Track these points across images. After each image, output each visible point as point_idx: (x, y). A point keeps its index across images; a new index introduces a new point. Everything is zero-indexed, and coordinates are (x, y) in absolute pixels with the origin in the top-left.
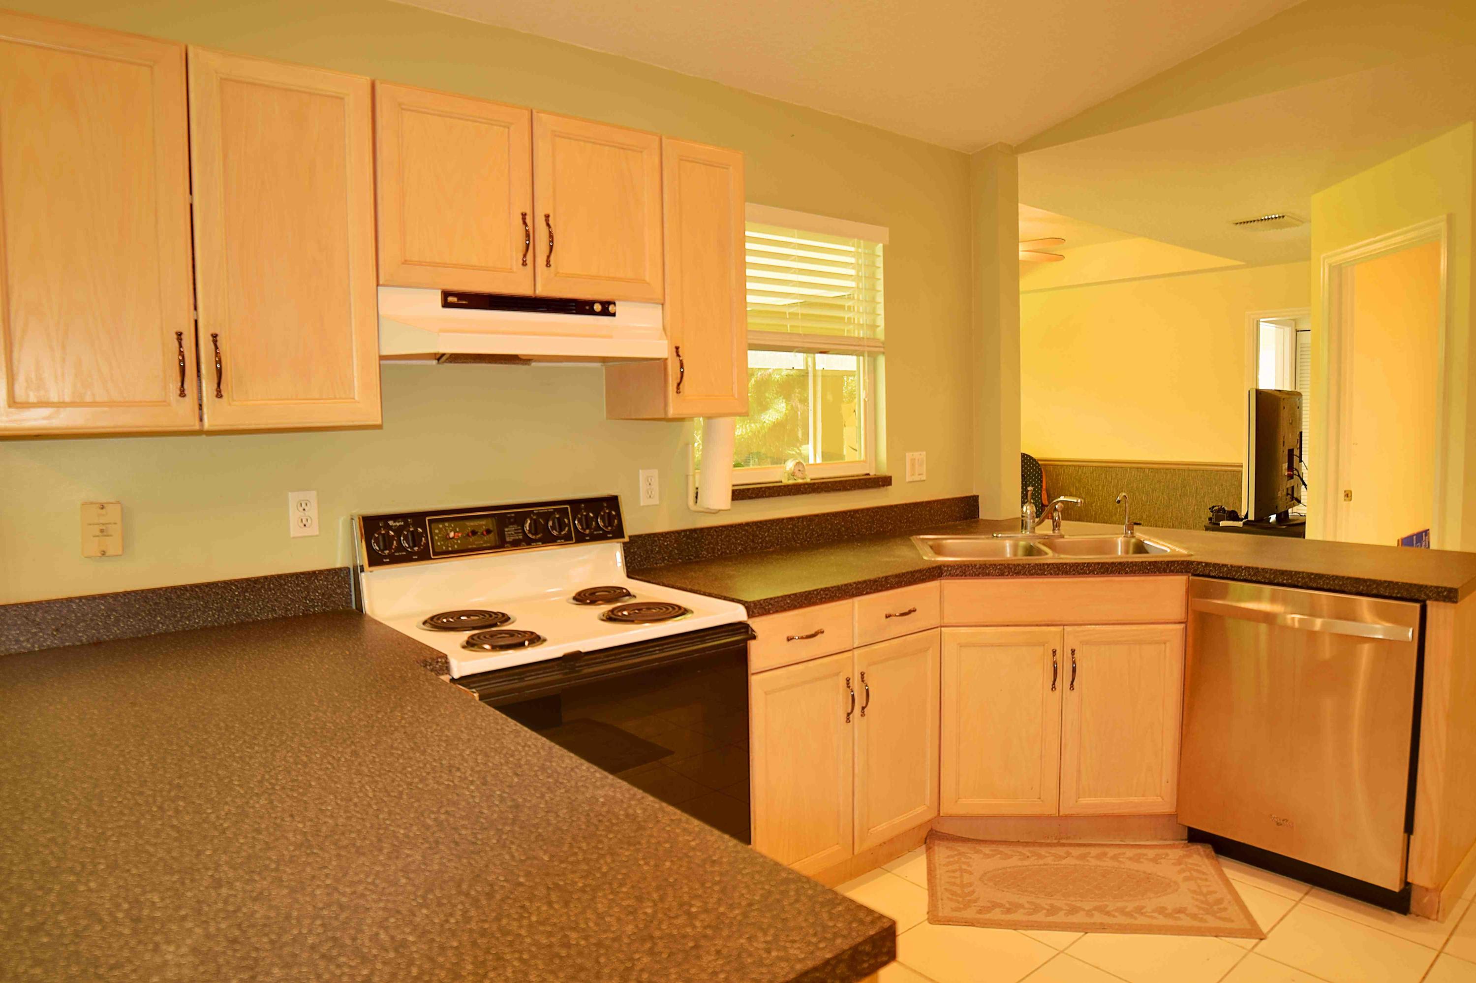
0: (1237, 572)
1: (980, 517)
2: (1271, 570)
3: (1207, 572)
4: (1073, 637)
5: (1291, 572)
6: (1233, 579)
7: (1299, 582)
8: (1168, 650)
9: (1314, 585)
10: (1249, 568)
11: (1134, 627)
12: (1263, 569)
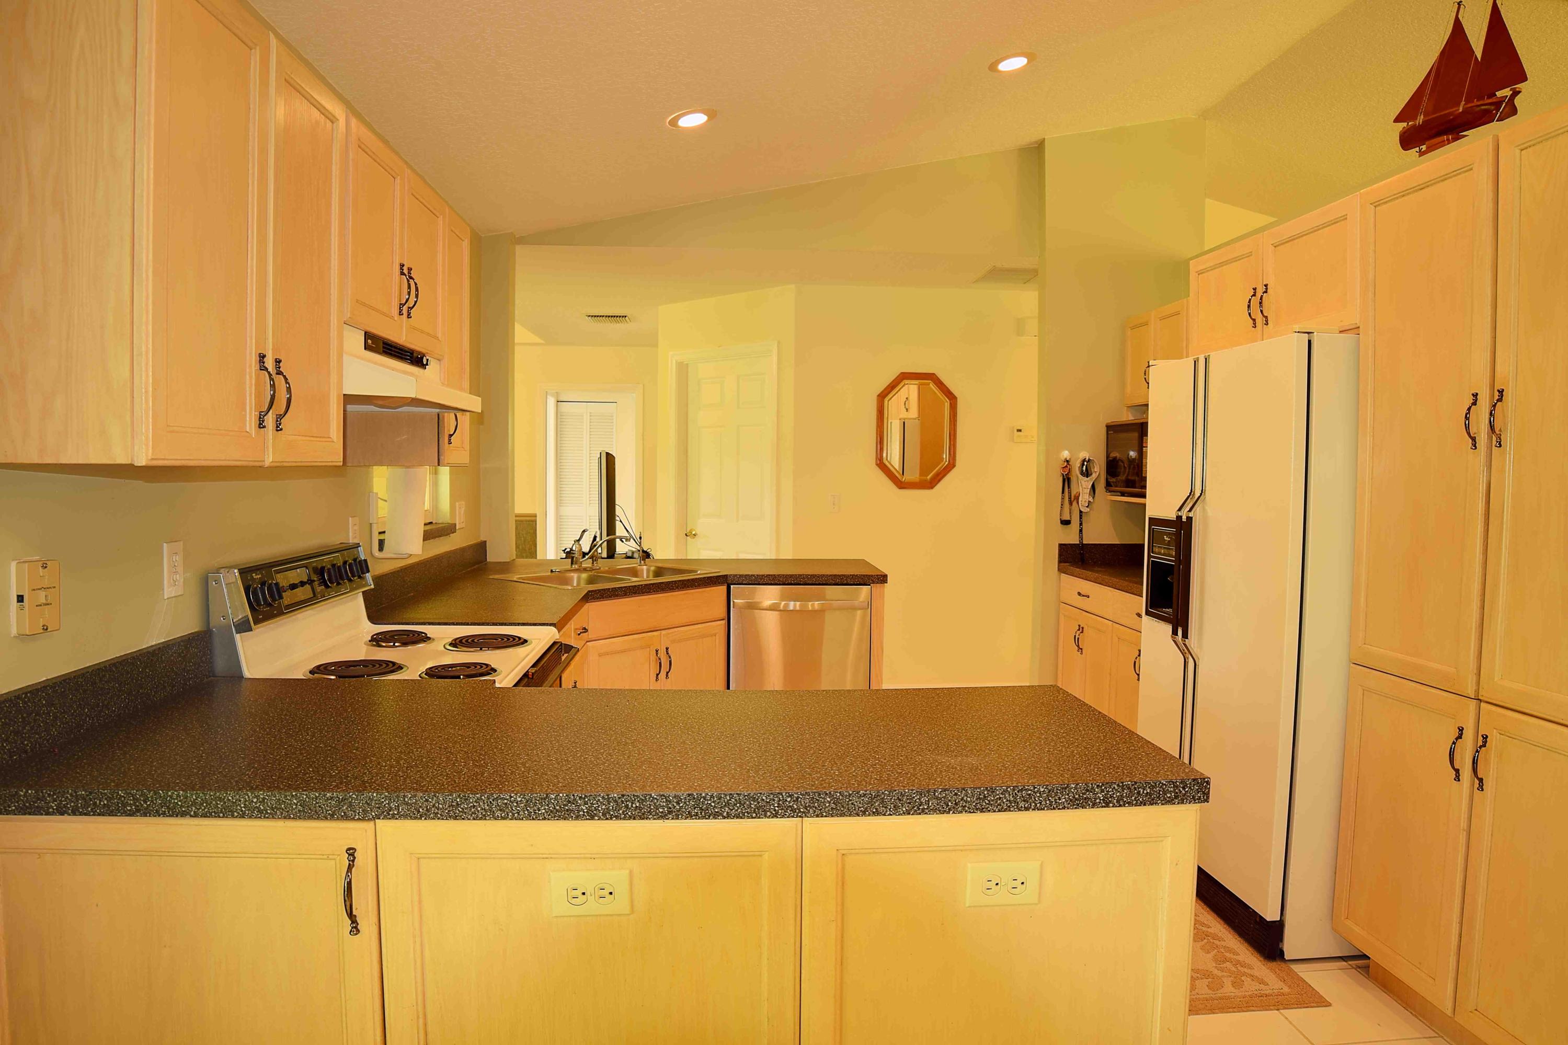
0: (761, 579)
1: (488, 560)
2: (783, 575)
3: (741, 581)
4: (662, 640)
5: (796, 575)
6: (759, 584)
7: (801, 581)
8: (717, 641)
9: (811, 582)
10: (769, 575)
11: (700, 626)
12: (778, 575)
